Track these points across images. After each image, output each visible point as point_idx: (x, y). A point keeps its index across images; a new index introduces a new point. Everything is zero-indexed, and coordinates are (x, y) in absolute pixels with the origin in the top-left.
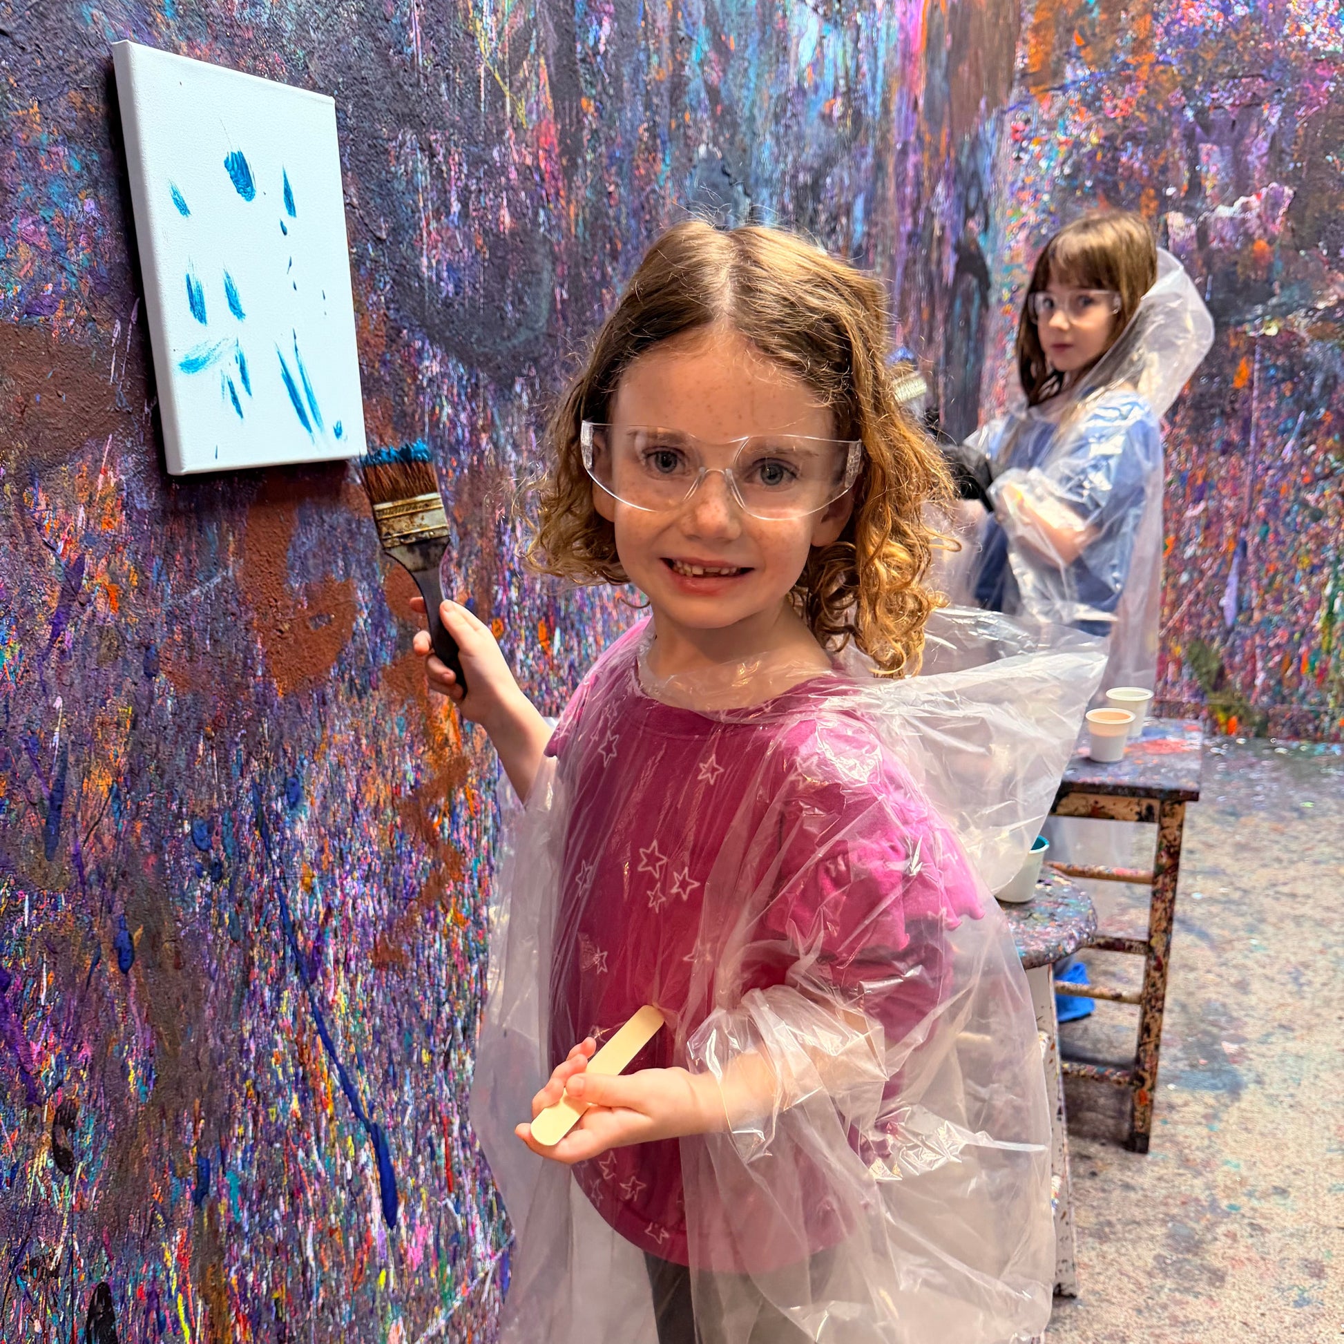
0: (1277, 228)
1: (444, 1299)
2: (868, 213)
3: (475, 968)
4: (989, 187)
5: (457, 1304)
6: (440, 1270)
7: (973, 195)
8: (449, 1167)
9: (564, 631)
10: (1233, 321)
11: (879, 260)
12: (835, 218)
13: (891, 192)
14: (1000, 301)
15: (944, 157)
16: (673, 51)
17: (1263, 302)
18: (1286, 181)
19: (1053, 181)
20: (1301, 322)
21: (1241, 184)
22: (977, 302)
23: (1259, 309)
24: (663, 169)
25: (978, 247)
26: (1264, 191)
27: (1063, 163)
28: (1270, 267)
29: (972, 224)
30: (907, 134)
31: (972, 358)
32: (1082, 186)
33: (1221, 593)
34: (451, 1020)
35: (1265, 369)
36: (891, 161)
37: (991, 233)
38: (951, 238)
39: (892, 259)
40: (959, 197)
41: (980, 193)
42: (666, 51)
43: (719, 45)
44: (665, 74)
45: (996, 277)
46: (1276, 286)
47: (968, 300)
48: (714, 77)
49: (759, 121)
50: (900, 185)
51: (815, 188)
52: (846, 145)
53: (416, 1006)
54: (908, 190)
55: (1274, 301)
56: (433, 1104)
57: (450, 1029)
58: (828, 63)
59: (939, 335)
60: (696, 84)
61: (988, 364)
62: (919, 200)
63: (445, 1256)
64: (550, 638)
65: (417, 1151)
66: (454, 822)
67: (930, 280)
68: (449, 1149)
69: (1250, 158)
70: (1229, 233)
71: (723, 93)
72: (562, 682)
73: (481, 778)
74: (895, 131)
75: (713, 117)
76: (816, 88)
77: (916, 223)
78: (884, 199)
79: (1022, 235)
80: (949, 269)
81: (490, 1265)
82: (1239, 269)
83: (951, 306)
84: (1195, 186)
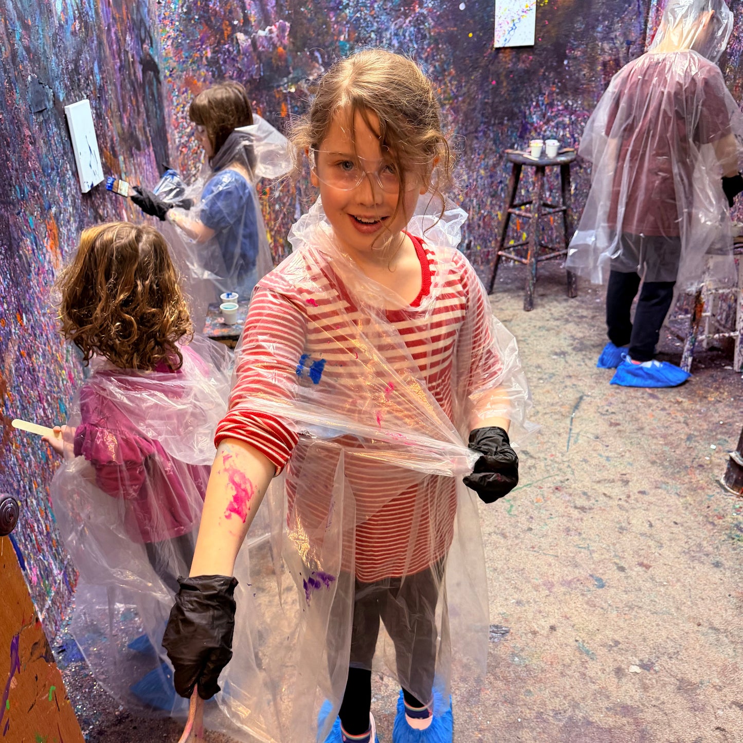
0: (286, 41)
1: (48, 593)
2: (100, 68)
3: (27, 464)
4: (148, 23)
5: (53, 594)
6: (44, 583)
7: (143, 31)
8: (38, 544)
9: (26, 313)
10: (275, 85)
11: (109, 87)
12: (87, 79)
13: (108, 52)
14: (165, 77)
15: (126, 21)
16: (9, 40)
17: (287, 76)
18: (286, 19)
19: (179, 15)
20: (304, 86)
21: (266, 20)
22: (155, 83)
23: (285, 80)
24: (17, 96)
25: (150, 56)
26: (277, 24)
27: (182, 6)
28: (286, 60)
29: (145, 46)
30: (108, 20)
31: (158, 112)
32: (193, 18)
33: (294, 213)
34: (24, 487)
35: (293, 107)
36: (104, 37)
37: (154, 46)
38: (137, 59)
39: (115, 85)
40: (137, 36)
41: (146, 28)
42: (6, 42)
43: (26, 27)
44: (8, 52)
45: (161, 66)
46: (291, 68)
47: (151, 84)
48: (26, 42)
49: (48, 51)
50: (110, 47)
51: (76, 70)
52: (84, 42)
53: (11, 485)
54: (115, 46)
55: (291, 76)
56: (26, 521)
57: (25, 491)
58: (69, 7)
59: (142, 109)
60: (21, 51)
61: (166, 110)
62: (120, 49)
63: (44, 577)
64: (22, 318)
65: (26, 540)
66: (7, 408)
67: (132, 85)
68: (36, 536)
69: (268, 8)
70: (266, 44)
71: (31, 47)
72: (30, 335)
73: (11, 386)
74: (103, 22)
75: (30, 61)
76: (67, 21)
77: (121, 61)
78: (105, 57)
79: (169, 43)
80: (140, 74)
81: (60, 577)
82: (273, 61)
83: (144, 92)
84: (246, 20)
